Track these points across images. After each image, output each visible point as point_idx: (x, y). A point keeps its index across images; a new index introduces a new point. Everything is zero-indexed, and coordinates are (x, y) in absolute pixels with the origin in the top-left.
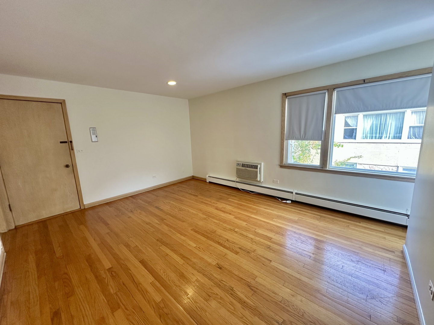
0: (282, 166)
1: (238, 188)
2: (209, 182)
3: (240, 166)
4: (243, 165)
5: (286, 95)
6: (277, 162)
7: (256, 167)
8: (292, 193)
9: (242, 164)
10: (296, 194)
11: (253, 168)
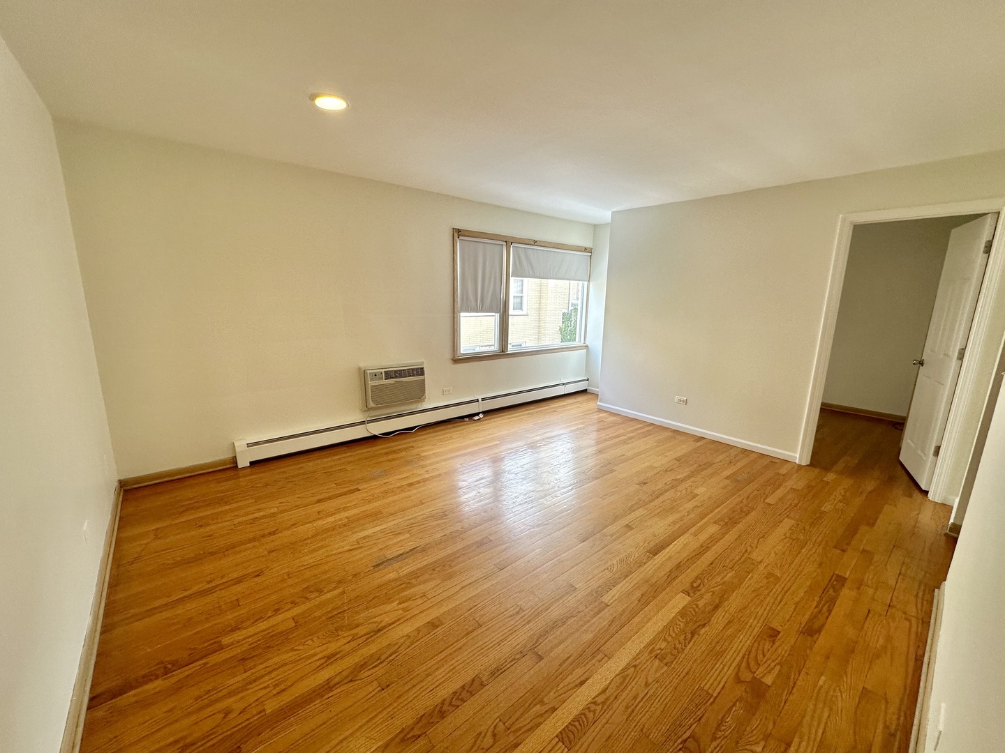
0: (457, 361)
1: (375, 435)
2: (250, 462)
3: (381, 379)
4: (388, 375)
5: (458, 232)
6: (448, 355)
7: (420, 372)
8: (477, 401)
9: (386, 372)
10: (483, 400)
11: (414, 375)
